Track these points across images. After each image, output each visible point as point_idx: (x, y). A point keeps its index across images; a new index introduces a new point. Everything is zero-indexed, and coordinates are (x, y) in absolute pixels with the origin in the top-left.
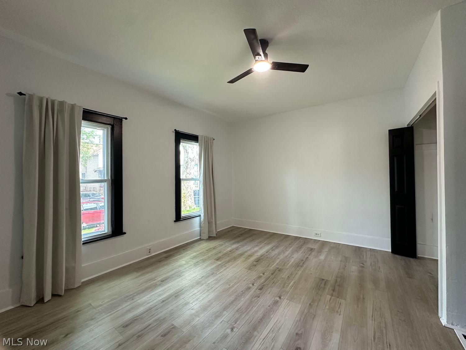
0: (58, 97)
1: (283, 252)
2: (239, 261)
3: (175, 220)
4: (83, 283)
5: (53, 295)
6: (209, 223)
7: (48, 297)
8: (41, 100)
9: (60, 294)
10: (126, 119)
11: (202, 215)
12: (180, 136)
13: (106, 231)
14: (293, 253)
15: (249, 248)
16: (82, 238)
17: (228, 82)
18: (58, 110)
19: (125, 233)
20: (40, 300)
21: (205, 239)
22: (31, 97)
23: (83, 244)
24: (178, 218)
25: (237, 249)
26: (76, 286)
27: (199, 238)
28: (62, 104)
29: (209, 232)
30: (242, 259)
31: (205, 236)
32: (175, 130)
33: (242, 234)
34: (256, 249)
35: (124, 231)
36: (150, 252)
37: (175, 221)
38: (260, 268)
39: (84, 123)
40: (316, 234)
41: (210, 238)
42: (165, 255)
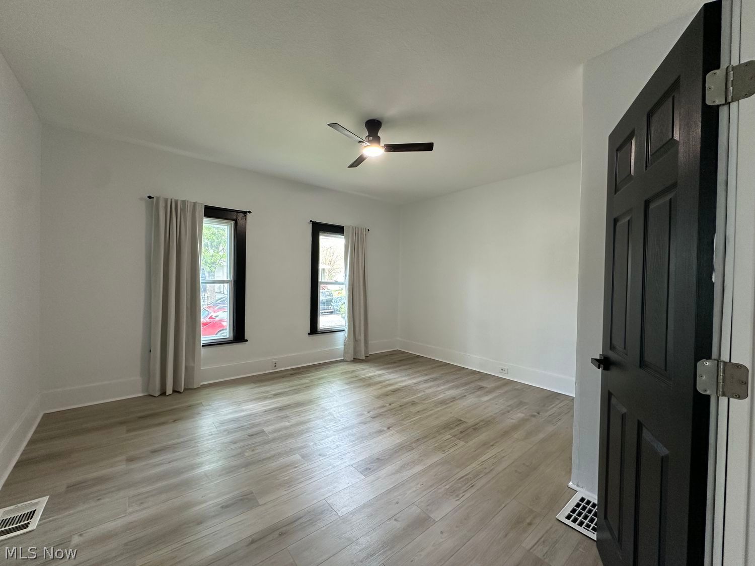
0: (181, 198)
1: (438, 386)
2: (371, 389)
3: (309, 332)
4: (201, 385)
5: (174, 391)
6: (356, 340)
7: (169, 391)
8: (166, 201)
9: (179, 390)
10: (250, 212)
11: (346, 330)
12: (318, 228)
13: (228, 337)
14: (449, 389)
15: (395, 377)
16: (202, 339)
17: (349, 167)
18: (181, 210)
19: (247, 341)
20: (163, 393)
21: (349, 360)
22: (158, 198)
23: (203, 346)
24: (314, 329)
25: (379, 376)
26: (195, 387)
27: (343, 358)
28: (184, 203)
29: (355, 352)
30: (379, 386)
31: (350, 357)
32: (311, 221)
33: (400, 361)
34: (404, 379)
35: (246, 338)
36: (275, 366)
37: (309, 334)
38: (391, 399)
39: (205, 220)
40: (502, 370)
41: (356, 360)
42: (292, 372)
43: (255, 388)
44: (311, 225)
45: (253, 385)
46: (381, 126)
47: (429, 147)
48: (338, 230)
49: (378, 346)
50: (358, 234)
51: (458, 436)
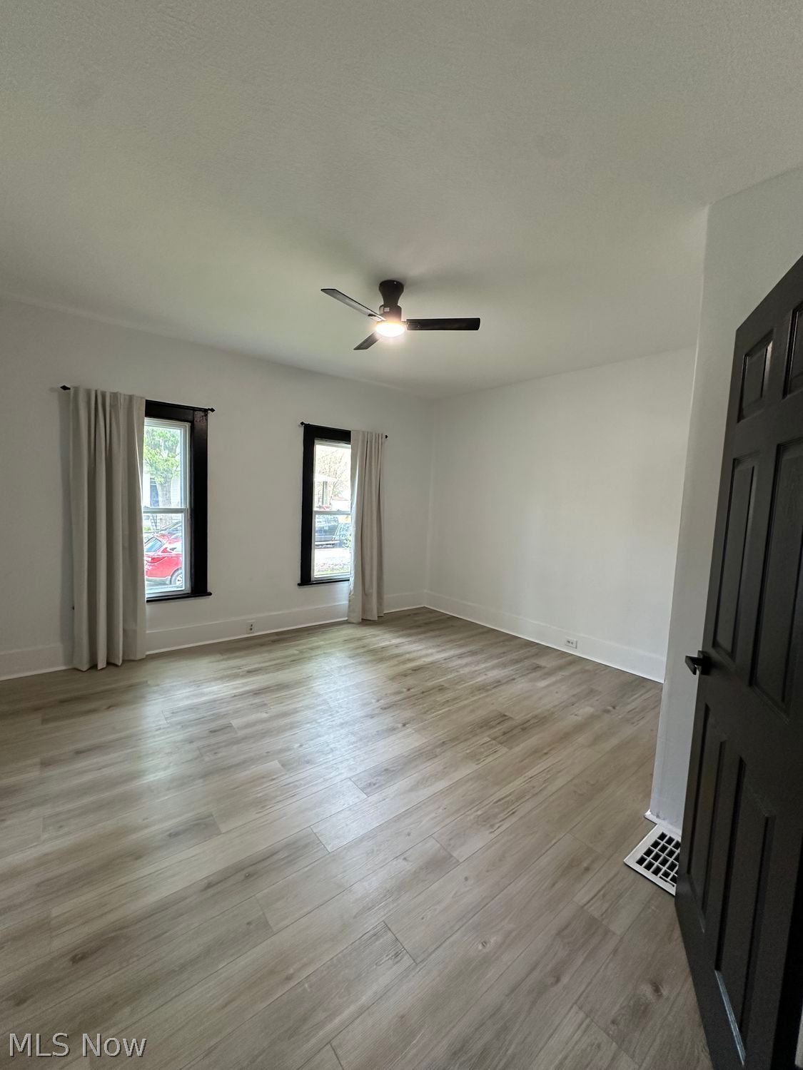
0: (109, 388)
1: (478, 663)
2: (383, 666)
3: (300, 582)
4: (147, 656)
5: (109, 664)
6: (365, 594)
7: (102, 663)
8: (88, 392)
9: (117, 663)
10: (212, 410)
11: (352, 579)
12: (313, 434)
13: (183, 588)
14: (493, 668)
15: (419, 648)
16: (146, 592)
17: (356, 349)
18: (111, 406)
19: (210, 594)
20: (94, 666)
21: (354, 622)
22: (76, 389)
23: (148, 601)
24: (306, 578)
25: (397, 646)
26: (139, 657)
27: (346, 618)
28: (115, 396)
29: (364, 610)
30: (394, 662)
31: (357, 617)
32: (302, 423)
33: (426, 624)
34: (430, 651)
35: (209, 590)
36: (251, 629)
37: (299, 585)
38: (410, 681)
39: (147, 420)
40: (569, 642)
41: (365, 622)
42: (276, 637)
43: (222, 660)
44: (301, 430)
45: (219, 657)
46: (402, 291)
47: (473, 324)
48: (341, 436)
49: (396, 601)
50: (371, 442)
51: (501, 738)
